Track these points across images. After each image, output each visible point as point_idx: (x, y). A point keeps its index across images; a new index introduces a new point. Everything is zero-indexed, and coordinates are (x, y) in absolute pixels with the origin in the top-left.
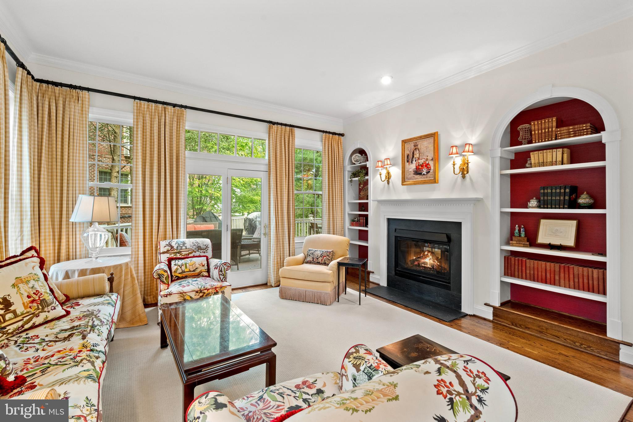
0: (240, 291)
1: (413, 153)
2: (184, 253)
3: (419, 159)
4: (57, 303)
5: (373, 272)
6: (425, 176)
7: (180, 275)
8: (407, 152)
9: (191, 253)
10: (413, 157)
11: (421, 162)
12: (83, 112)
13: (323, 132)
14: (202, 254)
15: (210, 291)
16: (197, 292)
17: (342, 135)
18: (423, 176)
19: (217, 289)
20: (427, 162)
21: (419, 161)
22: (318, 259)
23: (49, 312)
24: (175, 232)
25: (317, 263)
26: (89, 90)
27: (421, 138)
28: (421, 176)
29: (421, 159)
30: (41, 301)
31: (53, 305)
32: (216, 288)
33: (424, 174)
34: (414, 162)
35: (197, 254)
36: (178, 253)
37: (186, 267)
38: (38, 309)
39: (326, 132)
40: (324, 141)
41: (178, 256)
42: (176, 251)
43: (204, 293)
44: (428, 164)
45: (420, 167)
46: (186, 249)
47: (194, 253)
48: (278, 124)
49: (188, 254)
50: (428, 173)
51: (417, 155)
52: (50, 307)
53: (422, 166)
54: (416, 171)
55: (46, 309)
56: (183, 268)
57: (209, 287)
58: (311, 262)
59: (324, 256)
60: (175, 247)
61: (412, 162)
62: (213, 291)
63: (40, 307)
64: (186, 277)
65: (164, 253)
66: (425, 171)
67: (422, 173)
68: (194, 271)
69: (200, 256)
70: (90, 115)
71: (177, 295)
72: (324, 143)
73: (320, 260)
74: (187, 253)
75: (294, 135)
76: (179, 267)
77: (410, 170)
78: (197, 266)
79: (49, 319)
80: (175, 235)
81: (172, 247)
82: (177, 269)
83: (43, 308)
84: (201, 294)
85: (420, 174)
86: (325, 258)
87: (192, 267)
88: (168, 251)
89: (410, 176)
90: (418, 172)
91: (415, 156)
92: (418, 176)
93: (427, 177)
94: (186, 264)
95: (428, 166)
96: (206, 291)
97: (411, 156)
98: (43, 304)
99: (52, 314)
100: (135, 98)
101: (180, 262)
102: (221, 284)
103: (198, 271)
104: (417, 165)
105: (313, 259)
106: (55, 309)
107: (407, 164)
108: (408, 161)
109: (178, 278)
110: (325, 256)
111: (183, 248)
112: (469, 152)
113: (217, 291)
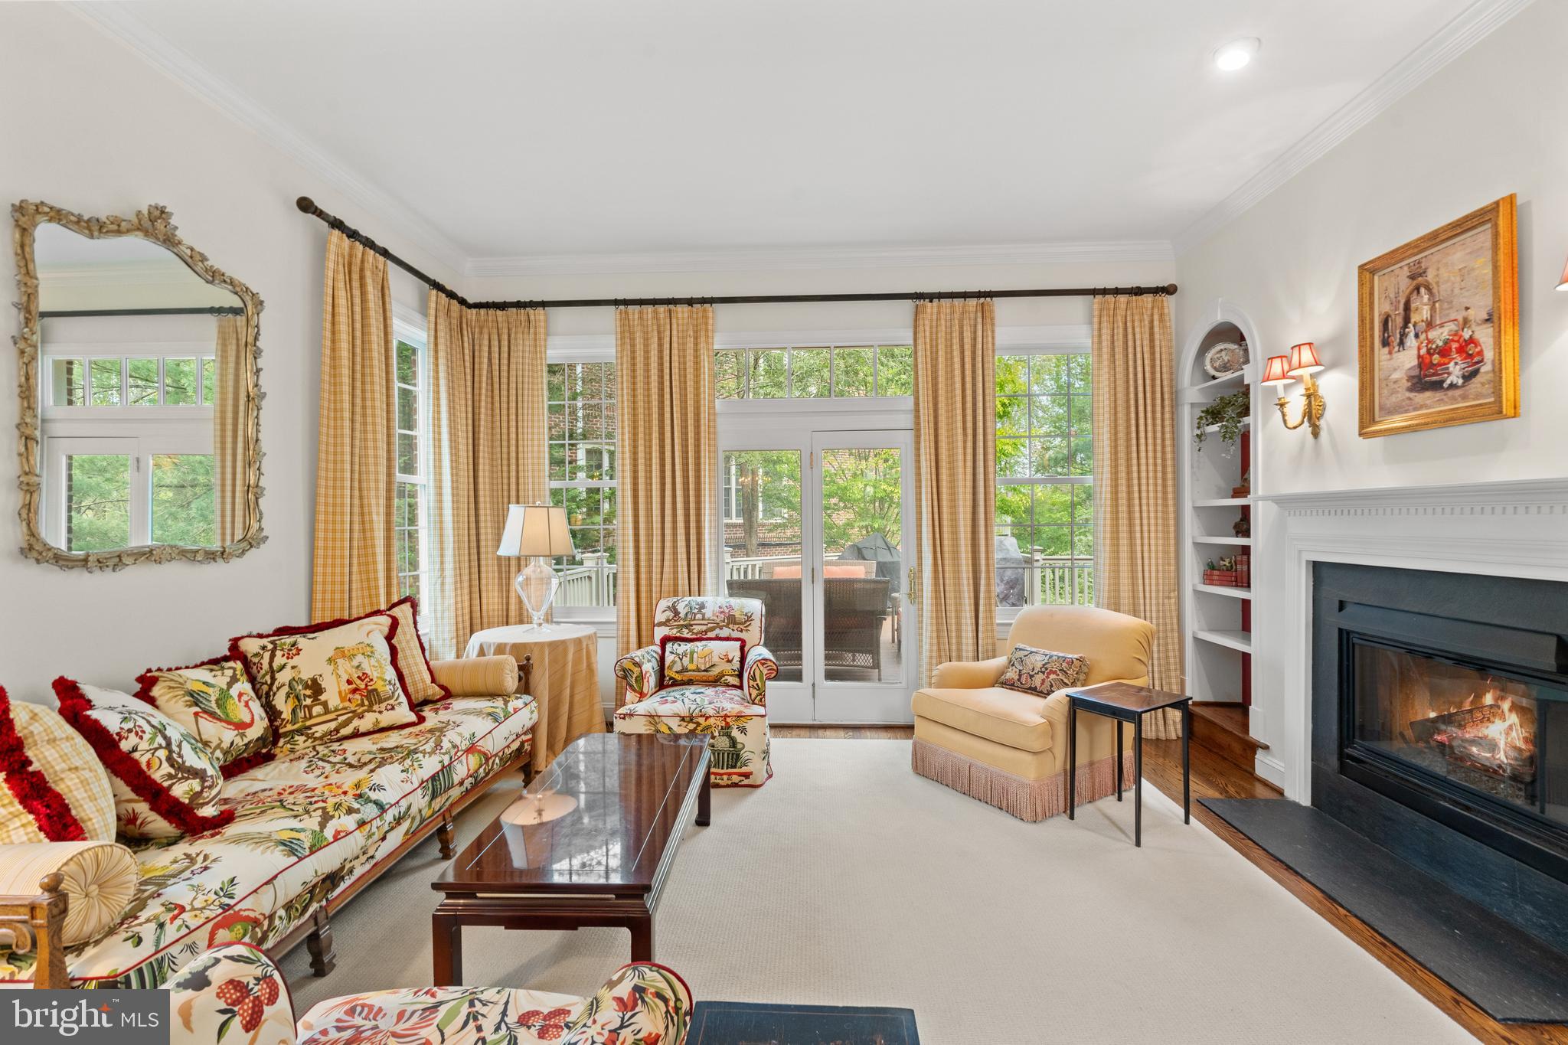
0: (841, 733)
1: (1407, 308)
2: (697, 629)
3: (1430, 325)
4: (403, 699)
5: (1266, 748)
6: (1457, 393)
7: (678, 677)
8: (1381, 307)
9: (712, 629)
10: (1407, 320)
11: (1440, 336)
12: (537, 348)
13: (1094, 292)
14: (736, 634)
15: (712, 721)
16: (683, 719)
17: (1170, 290)
18: (1450, 393)
19: (728, 720)
20: (1466, 334)
21: (1432, 335)
22: (1032, 676)
23: (380, 712)
24: (694, 582)
25: (1030, 688)
26: (544, 304)
27: (1435, 239)
28: (1439, 395)
29: (1441, 326)
30: (370, 692)
31: (391, 702)
32: (726, 716)
33: (1452, 386)
34: (1411, 341)
35: (725, 632)
36: (686, 626)
37: (691, 661)
38: (362, 705)
39: (1104, 292)
40: (1096, 320)
41: (686, 634)
42: (682, 622)
43: (698, 724)
44: (1472, 340)
45: (1436, 358)
46: (703, 619)
47: (717, 631)
48: (941, 296)
49: (706, 632)
50: (1468, 377)
51: (1422, 312)
52: (385, 704)
53: (1444, 352)
54: (1419, 378)
55: (375, 707)
56: (686, 661)
57: (711, 712)
58: (1013, 685)
59: (1052, 672)
60: (682, 615)
61: (1402, 343)
62: (718, 723)
63: (366, 703)
64: (690, 682)
65: (661, 624)
66: (1455, 371)
67: (1443, 382)
68: (706, 671)
69: (727, 639)
70: (550, 353)
71: (643, 720)
72: (1096, 326)
73: (1037, 681)
74: (704, 628)
75: (992, 319)
76: (677, 659)
77: (1395, 376)
78: (716, 659)
79: (383, 725)
80: (695, 588)
81: (676, 613)
82: (674, 662)
83: (371, 705)
84: (692, 726)
85: (1437, 386)
86: (1052, 676)
87: (702, 661)
88: (668, 620)
89: (1393, 399)
90: (1427, 379)
91: (1414, 318)
92: (1428, 394)
93: (1464, 397)
94: (692, 653)
95: (1471, 348)
96: (701, 720)
97: (1399, 321)
98: (372, 698)
99: (387, 719)
100: (616, 302)
101: (682, 648)
102: (742, 708)
103: (715, 671)
104: (1423, 351)
105: (1020, 675)
106: (393, 708)
107: (1380, 353)
108: (1385, 343)
109: (675, 683)
110: (1055, 673)
111: (699, 616)
113: (727, 723)
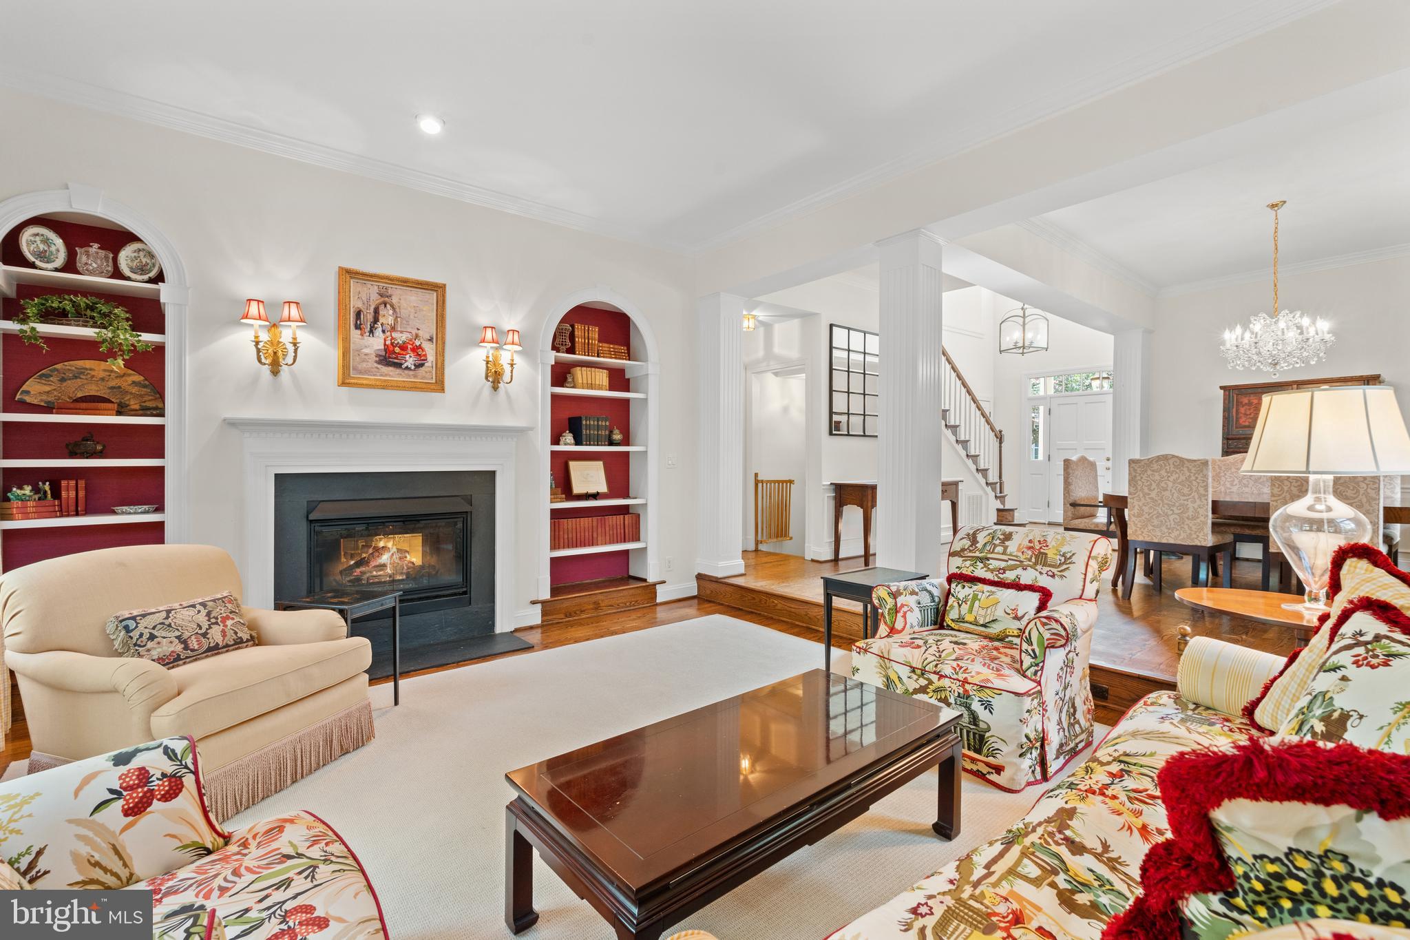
1: (376, 311)
3: (393, 329)
6: (411, 373)
8: (355, 303)
10: (376, 320)
11: (401, 338)
18: (406, 372)
20: (417, 343)
21: (394, 335)
22: (205, 635)
25: (210, 649)
27: (405, 282)
28: (398, 371)
29: (402, 332)
33: (407, 368)
34: (378, 332)
44: (420, 347)
45: (397, 350)
50: (419, 366)
51: (387, 318)
53: (403, 347)
54: (385, 357)
59: (224, 619)
61: (371, 332)
66: (410, 360)
67: (401, 364)
73: (216, 635)
77: (366, 351)
85: (399, 366)
89: (364, 365)
90: (390, 357)
91: (382, 320)
92: (391, 368)
93: (415, 376)
95: (420, 352)
97: (370, 317)
104: (388, 342)
105: (185, 643)
107: (355, 334)
108: (358, 327)
112: (513, 343)
